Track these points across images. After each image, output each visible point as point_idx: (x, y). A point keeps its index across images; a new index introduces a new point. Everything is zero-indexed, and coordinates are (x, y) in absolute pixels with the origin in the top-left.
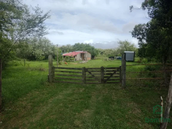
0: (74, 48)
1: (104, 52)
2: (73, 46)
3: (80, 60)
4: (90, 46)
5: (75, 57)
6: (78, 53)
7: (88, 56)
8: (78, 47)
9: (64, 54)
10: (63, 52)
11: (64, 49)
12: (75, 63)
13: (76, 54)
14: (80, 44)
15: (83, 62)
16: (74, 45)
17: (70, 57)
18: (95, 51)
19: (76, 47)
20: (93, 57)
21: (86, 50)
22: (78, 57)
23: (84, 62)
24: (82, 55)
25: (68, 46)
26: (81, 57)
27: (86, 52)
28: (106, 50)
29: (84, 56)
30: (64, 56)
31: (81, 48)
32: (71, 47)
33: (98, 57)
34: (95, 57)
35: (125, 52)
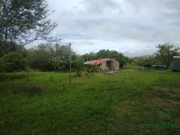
0: (98, 55)
1: (133, 60)
2: (97, 53)
3: (106, 70)
4: (117, 53)
5: (100, 66)
6: (103, 61)
7: (116, 64)
8: (103, 54)
9: (86, 63)
10: (86, 61)
11: (87, 57)
12: (100, 74)
13: (101, 62)
14: (106, 50)
15: (111, 73)
16: (99, 53)
17: (93, 66)
18: (124, 59)
19: (101, 54)
20: (121, 66)
21: (113, 57)
22: (104, 66)
23: (112, 72)
24: (109, 63)
25: (91, 54)
26: (107, 66)
27: (114, 60)
28: (136, 58)
29: (111, 64)
30: (86, 65)
31: (106, 55)
32: (95, 54)
33: (127, 66)
34: (124, 66)
35: (175, 57)
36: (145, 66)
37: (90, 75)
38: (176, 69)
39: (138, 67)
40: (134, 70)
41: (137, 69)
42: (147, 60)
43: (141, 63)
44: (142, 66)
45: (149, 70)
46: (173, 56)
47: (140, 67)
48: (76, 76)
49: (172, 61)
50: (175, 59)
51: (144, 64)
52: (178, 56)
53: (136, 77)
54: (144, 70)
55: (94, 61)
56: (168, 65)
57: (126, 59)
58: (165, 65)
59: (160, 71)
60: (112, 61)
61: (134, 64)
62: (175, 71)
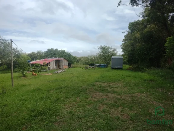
0: (47, 54)
1: (80, 59)
2: (45, 52)
3: (54, 69)
4: (66, 53)
5: (48, 65)
6: (52, 60)
7: (65, 63)
8: (51, 53)
9: (32, 62)
10: (32, 60)
11: (33, 56)
12: (48, 73)
13: (49, 61)
14: (54, 49)
15: (59, 72)
16: (47, 52)
17: (41, 65)
18: (72, 58)
19: (50, 53)
20: (70, 65)
21: (62, 57)
22: (52, 66)
23: (61, 71)
24: (57, 63)
25: (39, 52)
26: (56, 65)
27: (62, 59)
28: (82, 58)
29: (60, 64)
30: (33, 65)
31: (55, 55)
32: (43, 53)
33: (75, 65)
34: (72, 65)
35: (113, 57)
36: (90, 65)
37: (37, 75)
38: (114, 67)
39: (84, 66)
40: (81, 68)
41: (84, 67)
42: (92, 60)
43: (87, 62)
44: (88, 65)
45: (93, 68)
46: (111, 56)
47: (86, 66)
48: (20, 77)
49: (111, 60)
50: (112, 58)
51: (89, 63)
52: (115, 56)
53: (82, 75)
54: (90, 68)
55: (41, 60)
56: (108, 63)
57: (74, 58)
58: (106, 64)
59: (102, 69)
60: (61, 60)
61: (81, 63)
62: (113, 68)
